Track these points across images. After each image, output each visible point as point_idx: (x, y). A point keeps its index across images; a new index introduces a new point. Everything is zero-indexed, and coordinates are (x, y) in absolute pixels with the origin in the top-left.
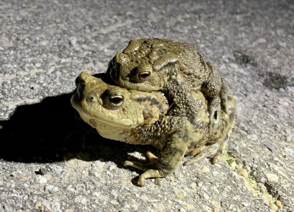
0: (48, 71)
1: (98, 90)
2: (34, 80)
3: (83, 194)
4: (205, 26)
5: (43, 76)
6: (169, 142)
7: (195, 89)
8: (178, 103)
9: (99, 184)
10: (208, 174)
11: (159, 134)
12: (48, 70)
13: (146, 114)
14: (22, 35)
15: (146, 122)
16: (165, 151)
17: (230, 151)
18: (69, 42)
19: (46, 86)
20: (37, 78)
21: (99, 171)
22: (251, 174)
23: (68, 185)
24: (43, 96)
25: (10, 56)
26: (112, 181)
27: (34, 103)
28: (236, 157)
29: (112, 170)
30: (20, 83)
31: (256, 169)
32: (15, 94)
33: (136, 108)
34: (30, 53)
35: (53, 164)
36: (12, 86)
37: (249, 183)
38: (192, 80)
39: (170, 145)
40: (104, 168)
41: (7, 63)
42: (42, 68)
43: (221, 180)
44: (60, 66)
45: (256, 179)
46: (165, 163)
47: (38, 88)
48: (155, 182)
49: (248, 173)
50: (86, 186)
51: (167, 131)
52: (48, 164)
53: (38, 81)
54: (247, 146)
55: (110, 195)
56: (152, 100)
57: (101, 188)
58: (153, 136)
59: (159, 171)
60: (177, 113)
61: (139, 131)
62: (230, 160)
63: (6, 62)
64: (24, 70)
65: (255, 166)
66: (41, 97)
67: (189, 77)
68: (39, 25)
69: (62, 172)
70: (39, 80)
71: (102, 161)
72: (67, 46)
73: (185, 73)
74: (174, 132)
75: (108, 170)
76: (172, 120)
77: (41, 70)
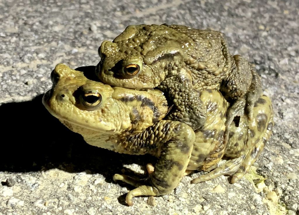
0: (52, 63)
1: (72, 86)
2: (32, 74)
3: (53, 211)
4: (278, 8)
5: (43, 69)
6: (165, 152)
7: (209, 88)
8: (179, 105)
9: (75, 200)
10: (221, 196)
11: (152, 142)
12: (53, 61)
13: (134, 117)
14: (32, 18)
15: (134, 127)
16: (160, 164)
17: (260, 169)
18: (89, 27)
19: (44, 81)
20: (35, 72)
21: (80, 184)
22: (282, 199)
23: (38, 199)
24: (37, 93)
25: (10, 44)
26: (94, 197)
27: (24, 101)
28: (266, 176)
29: (97, 184)
30: (13, 77)
31: (290, 193)
32: (4, 89)
33: (120, 109)
34: (36, 41)
35: (26, 174)
36: (3, 80)
37: (277, 210)
38: (204, 77)
39: (165, 156)
40: (88, 181)
41: (5, 52)
42: (46, 59)
43: (236, 203)
44: (70, 57)
45: (287, 205)
46: (160, 178)
47: (33, 83)
48: (147, 201)
49: (279, 197)
50: (59, 201)
51: (161, 139)
52: (20, 174)
53: (35, 75)
54: (285, 163)
55: (86, 213)
56: (143, 100)
57: (77, 205)
58: (145, 144)
59: (153, 188)
60: (178, 117)
61: (127, 138)
62: (258, 180)
63: (3, 51)
64: (23, 61)
65: (290, 188)
66: (35, 94)
67: (200, 73)
68: (58, 6)
69: (34, 184)
70: (38, 73)
71: (87, 173)
72: (86, 32)
73: (193, 67)
74: (170, 141)
75: (92, 184)
76: (169, 125)
77: (45, 62)
